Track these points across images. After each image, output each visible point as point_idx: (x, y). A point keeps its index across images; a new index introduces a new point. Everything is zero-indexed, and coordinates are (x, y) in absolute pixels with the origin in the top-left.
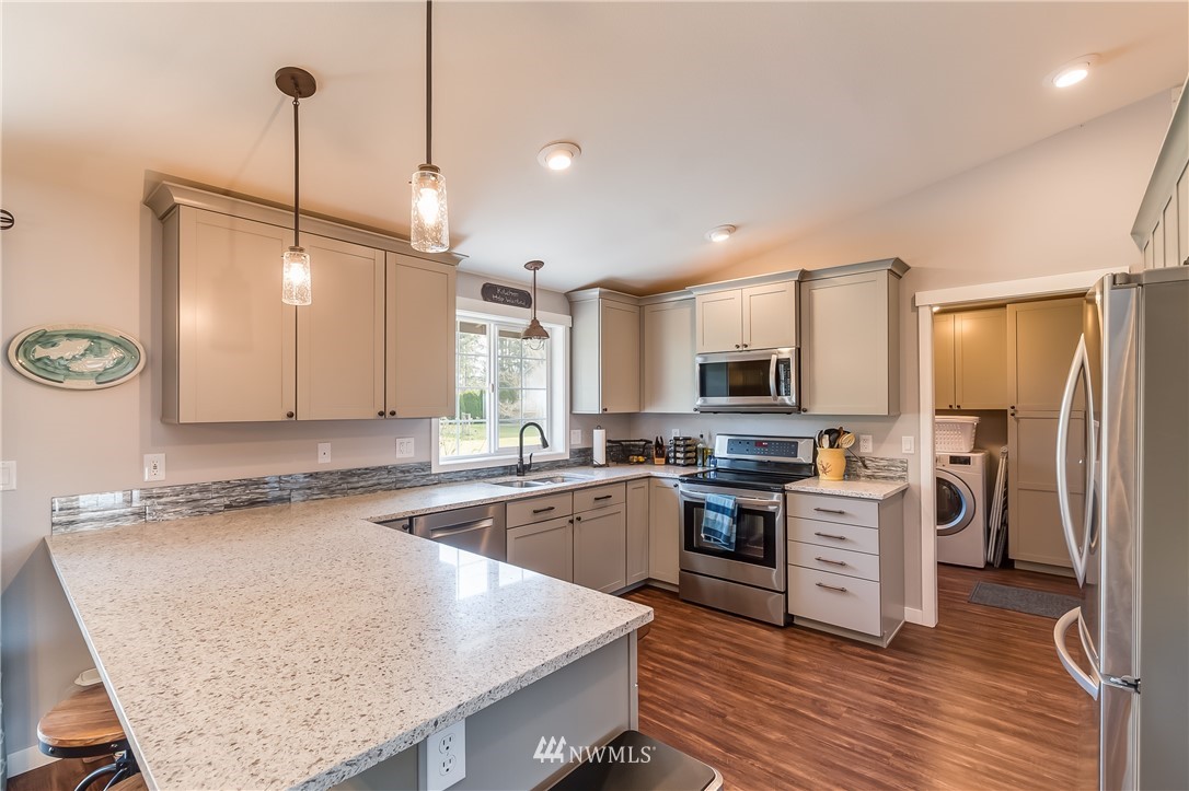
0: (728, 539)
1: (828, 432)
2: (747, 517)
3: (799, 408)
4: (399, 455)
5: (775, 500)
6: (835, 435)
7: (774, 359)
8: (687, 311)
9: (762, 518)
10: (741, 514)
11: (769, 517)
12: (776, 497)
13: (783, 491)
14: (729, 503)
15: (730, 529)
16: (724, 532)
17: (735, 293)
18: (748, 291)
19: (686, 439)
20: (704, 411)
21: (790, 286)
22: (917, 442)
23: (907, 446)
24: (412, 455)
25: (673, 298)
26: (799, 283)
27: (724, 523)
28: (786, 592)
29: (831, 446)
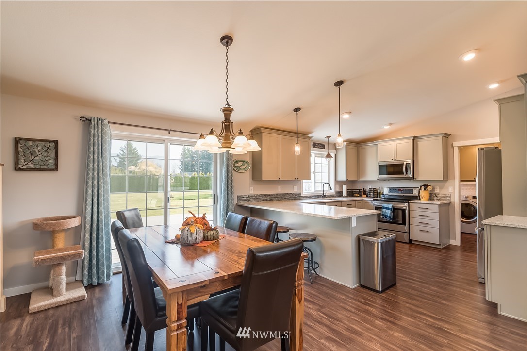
0: (390, 217)
1: (423, 186)
2: (396, 211)
3: (413, 178)
4: (294, 191)
5: (406, 205)
6: (426, 187)
7: (405, 163)
8: (374, 148)
9: (401, 211)
10: (394, 210)
11: (403, 211)
12: (406, 204)
13: (408, 203)
14: (390, 207)
15: (390, 214)
16: (389, 215)
17: (392, 143)
18: (396, 142)
19: (373, 189)
20: (381, 180)
21: (410, 141)
22: (454, 189)
23: (450, 189)
24: (297, 191)
25: (369, 144)
26: (413, 140)
27: (389, 213)
28: (409, 233)
29: (424, 190)
